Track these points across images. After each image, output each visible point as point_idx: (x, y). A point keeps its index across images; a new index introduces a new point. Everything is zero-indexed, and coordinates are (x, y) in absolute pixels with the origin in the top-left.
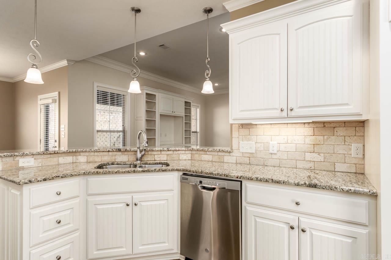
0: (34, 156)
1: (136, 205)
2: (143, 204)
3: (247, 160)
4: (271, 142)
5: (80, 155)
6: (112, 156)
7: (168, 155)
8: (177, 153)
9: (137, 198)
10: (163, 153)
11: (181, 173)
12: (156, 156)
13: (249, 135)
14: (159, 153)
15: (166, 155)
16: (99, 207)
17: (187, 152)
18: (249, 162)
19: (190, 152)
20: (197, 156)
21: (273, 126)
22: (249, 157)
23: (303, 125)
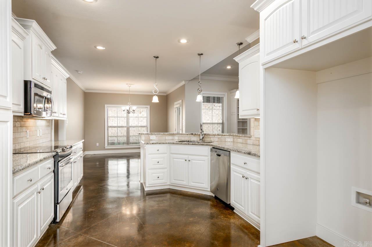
0: (156, 135)
1: (189, 161)
2: (193, 161)
5: (175, 136)
6: (189, 137)
7: (218, 138)
8: (224, 137)
9: (190, 157)
10: (215, 136)
11: (212, 147)
12: (212, 138)
13: (259, 126)
14: (213, 136)
15: (217, 138)
16: (175, 160)
17: (230, 137)
19: (233, 137)
20: (235, 139)
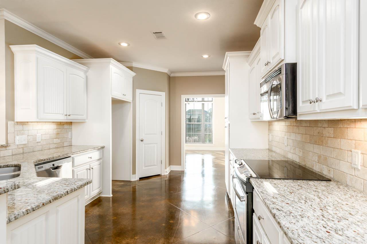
3: (21, 151)
4: (37, 135)
13: (23, 130)
18: (22, 151)
21: (38, 123)
22: (23, 148)
23: (52, 123)
